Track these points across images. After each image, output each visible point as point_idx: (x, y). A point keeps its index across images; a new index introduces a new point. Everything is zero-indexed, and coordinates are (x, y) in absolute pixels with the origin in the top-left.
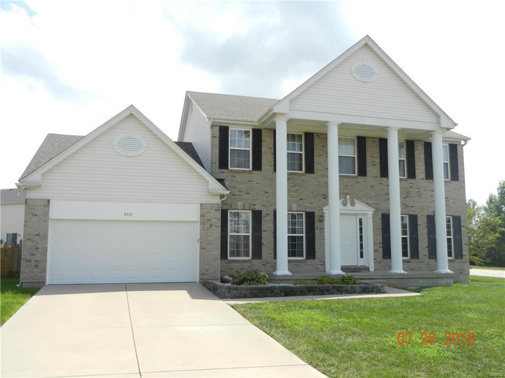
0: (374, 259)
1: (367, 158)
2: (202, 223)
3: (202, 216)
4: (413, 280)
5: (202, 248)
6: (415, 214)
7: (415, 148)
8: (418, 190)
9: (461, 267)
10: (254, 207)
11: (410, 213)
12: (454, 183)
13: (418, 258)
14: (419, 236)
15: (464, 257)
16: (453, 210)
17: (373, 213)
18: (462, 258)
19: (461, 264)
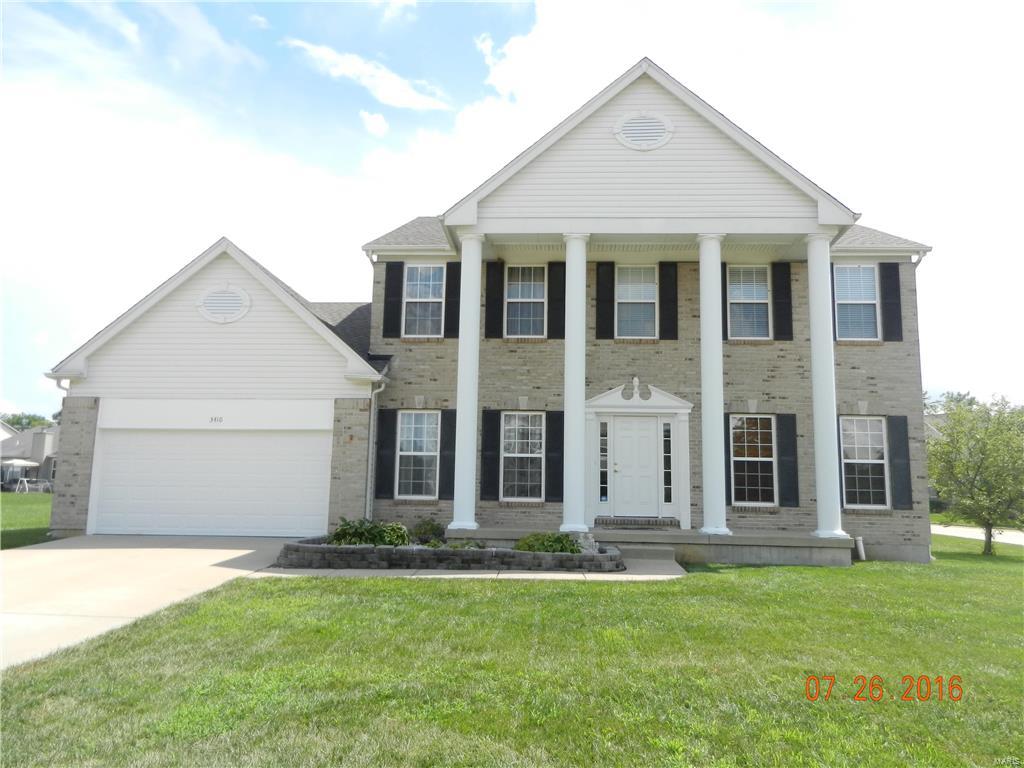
0: (692, 505)
1: (680, 303)
2: (337, 433)
3: (337, 420)
4: (746, 550)
5: (334, 478)
6: (790, 412)
7: (793, 277)
8: (799, 363)
9: (908, 529)
10: (445, 404)
11: (778, 412)
12: (891, 345)
13: (797, 505)
14: (800, 461)
15: (915, 506)
16: (887, 403)
17: (690, 411)
18: (911, 508)
19: (907, 521)
